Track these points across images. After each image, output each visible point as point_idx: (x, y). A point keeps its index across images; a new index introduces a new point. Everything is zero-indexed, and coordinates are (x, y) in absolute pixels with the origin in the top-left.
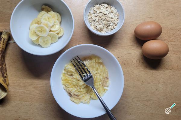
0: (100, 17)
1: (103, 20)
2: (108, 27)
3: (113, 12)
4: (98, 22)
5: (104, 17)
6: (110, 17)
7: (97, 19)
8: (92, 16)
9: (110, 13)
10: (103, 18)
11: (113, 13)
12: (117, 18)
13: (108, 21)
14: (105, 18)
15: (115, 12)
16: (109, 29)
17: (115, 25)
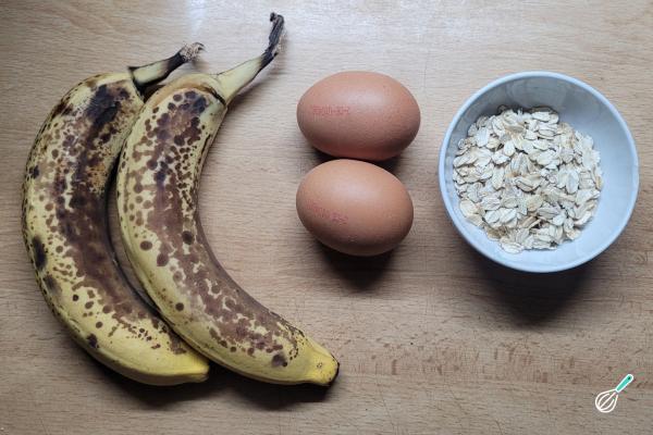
0: (516, 175)
1: (526, 189)
2: (537, 227)
3: (579, 161)
4: (498, 193)
5: (534, 179)
6: (561, 186)
7: (498, 177)
8: (480, 155)
9: (564, 163)
10: (527, 180)
11: (579, 169)
12: (589, 196)
13: (547, 198)
14: (536, 184)
15: (588, 167)
16: (541, 238)
17: (575, 227)
